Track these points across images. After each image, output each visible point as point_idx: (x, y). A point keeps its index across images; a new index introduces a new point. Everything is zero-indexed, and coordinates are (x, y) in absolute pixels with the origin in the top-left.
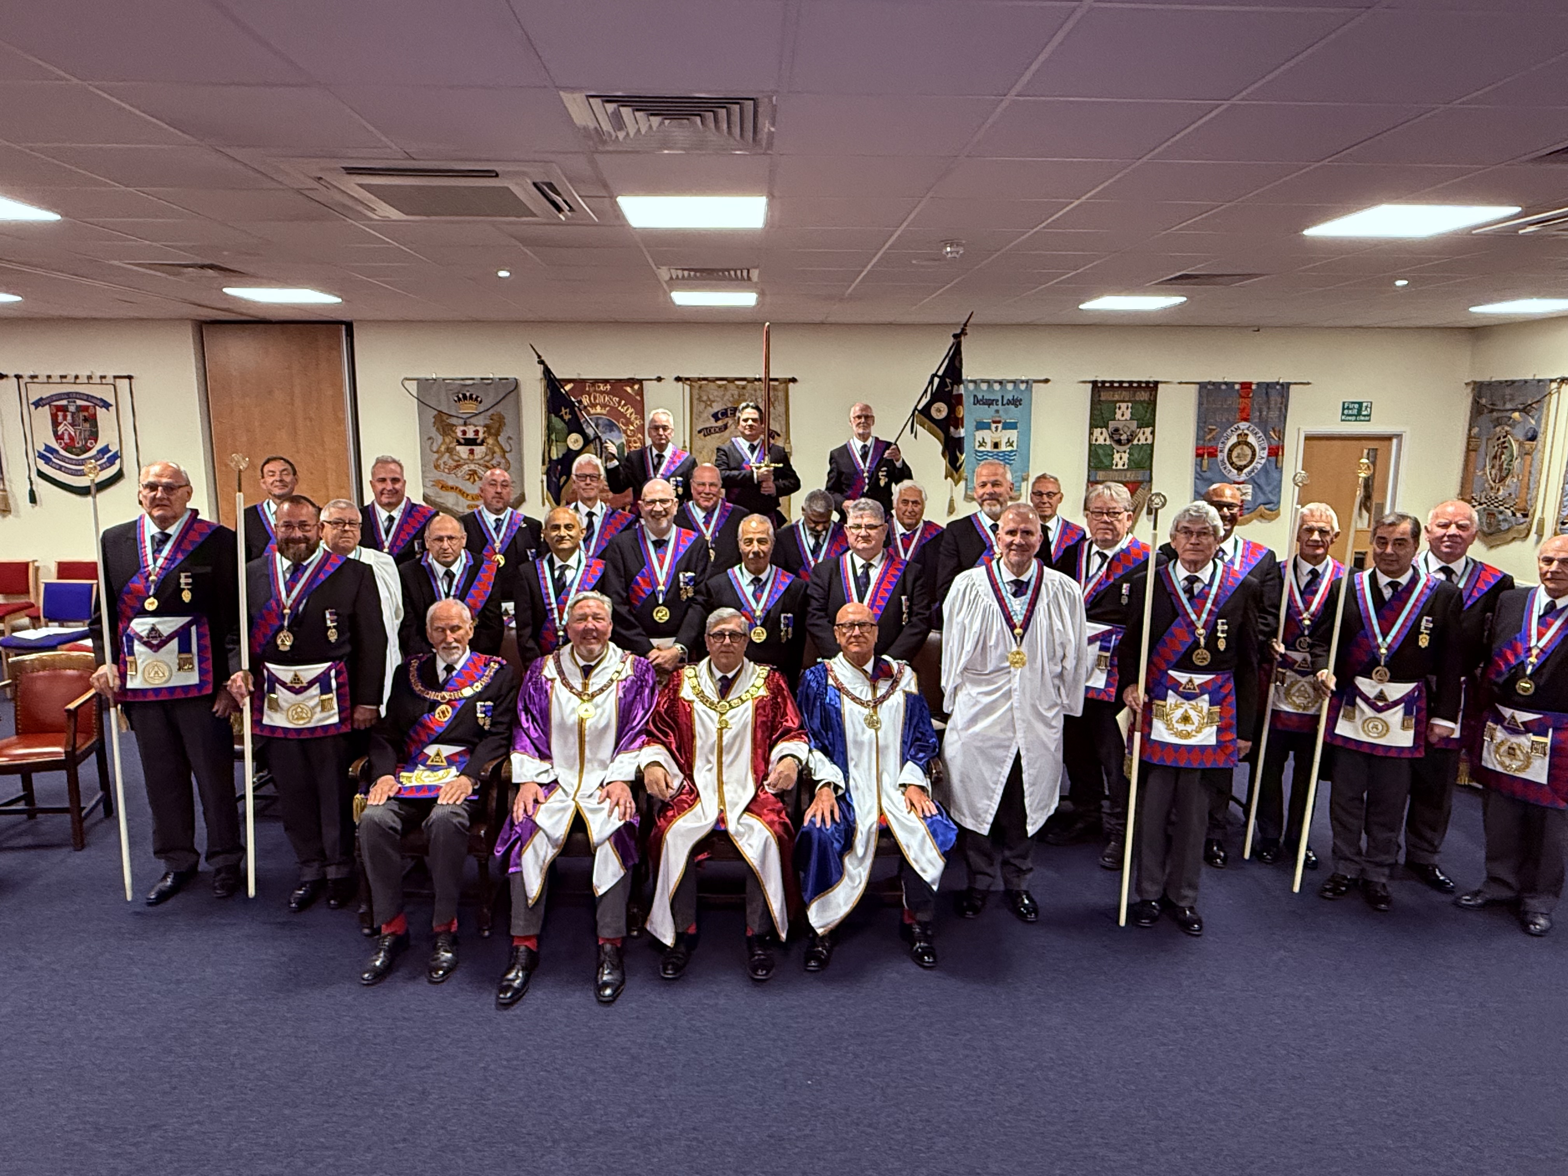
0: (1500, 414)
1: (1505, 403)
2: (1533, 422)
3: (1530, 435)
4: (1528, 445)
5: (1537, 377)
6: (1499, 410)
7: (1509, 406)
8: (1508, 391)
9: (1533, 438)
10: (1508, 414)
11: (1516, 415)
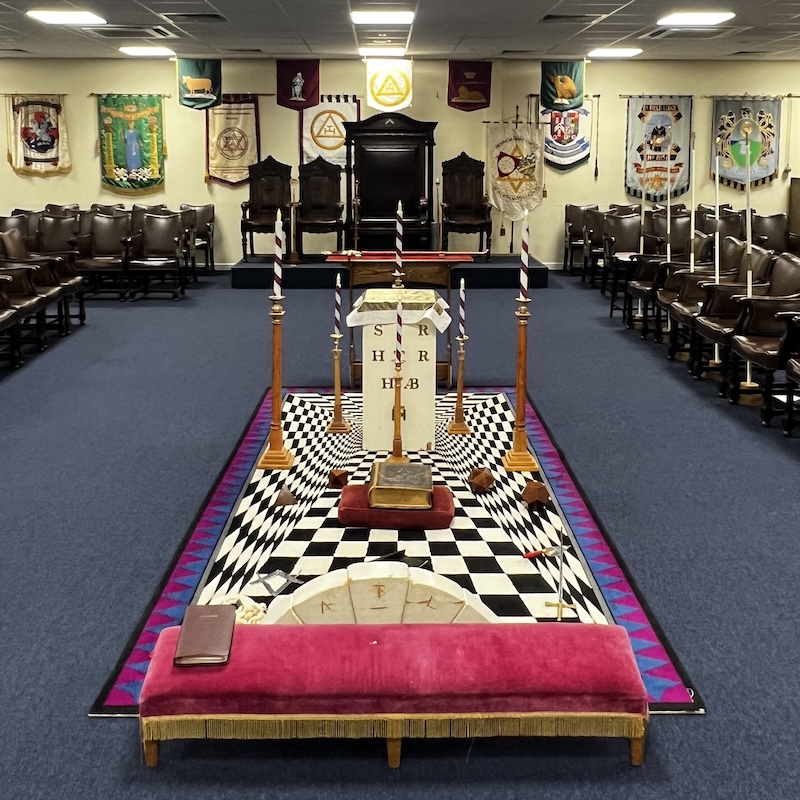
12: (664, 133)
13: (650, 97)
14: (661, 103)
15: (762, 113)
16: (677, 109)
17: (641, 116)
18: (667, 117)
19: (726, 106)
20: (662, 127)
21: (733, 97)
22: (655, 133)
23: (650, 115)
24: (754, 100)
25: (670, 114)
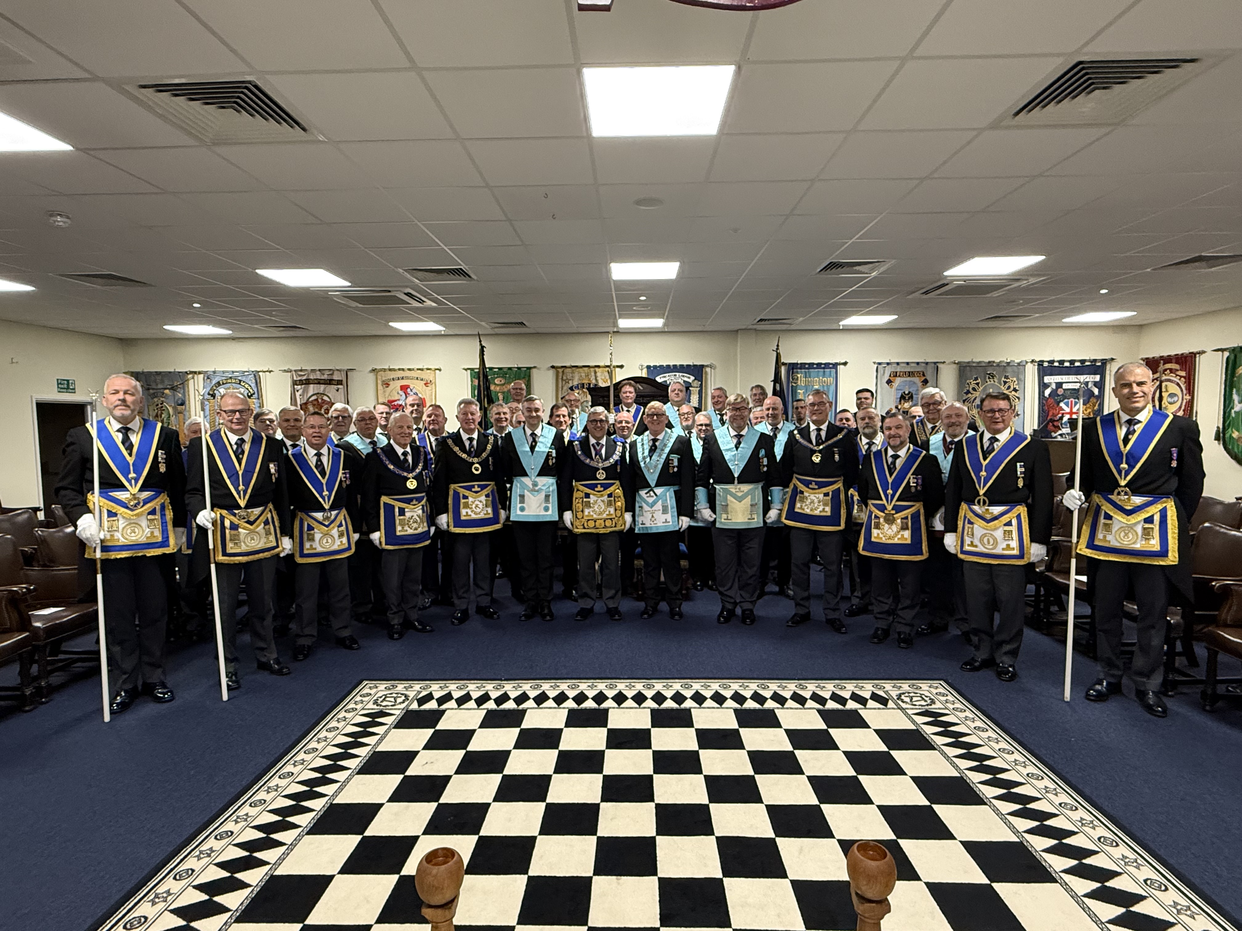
0: (155, 391)
1: (157, 385)
2: (180, 395)
3: (180, 402)
4: (180, 408)
5: (177, 370)
6: (153, 389)
7: (160, 386)
8: (159, 378)
9: (183, 404)
10: (162, 391)
11: (167, 391)
12: (911, 398)
13: (898, 364)
14: (908, 369)
15: (1007, 377)
16: (924, 375)
17: (889, 382)
18: (914, 383)
19: (971, 371)
20: (909, 392)
21: (980, 362)
22: (903, 398)
23: (898, 381)
24: (998, 365)
25: (917, 380)
